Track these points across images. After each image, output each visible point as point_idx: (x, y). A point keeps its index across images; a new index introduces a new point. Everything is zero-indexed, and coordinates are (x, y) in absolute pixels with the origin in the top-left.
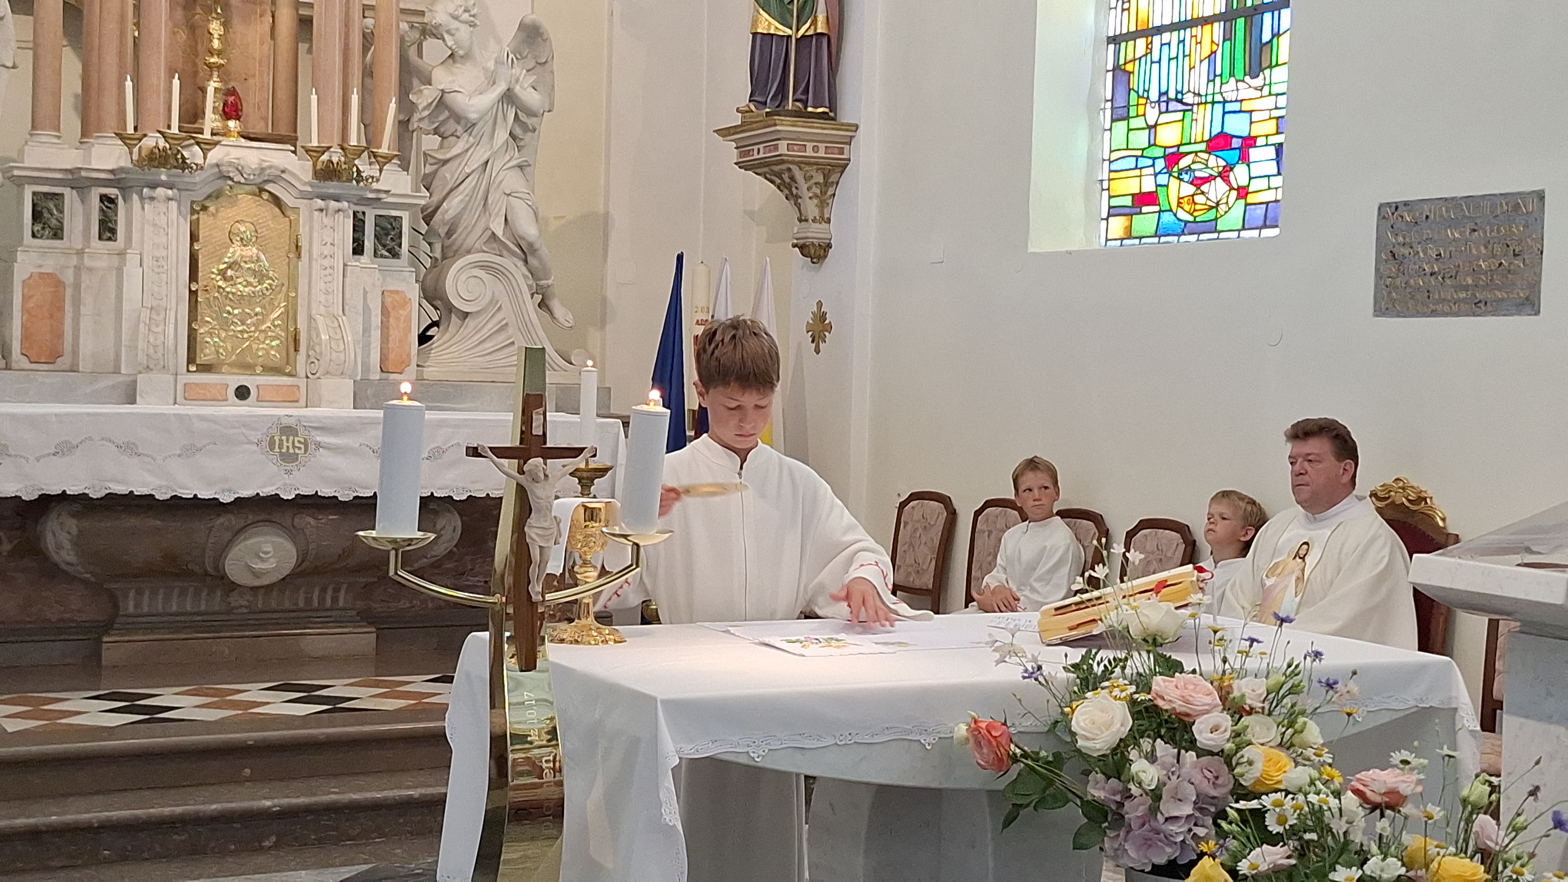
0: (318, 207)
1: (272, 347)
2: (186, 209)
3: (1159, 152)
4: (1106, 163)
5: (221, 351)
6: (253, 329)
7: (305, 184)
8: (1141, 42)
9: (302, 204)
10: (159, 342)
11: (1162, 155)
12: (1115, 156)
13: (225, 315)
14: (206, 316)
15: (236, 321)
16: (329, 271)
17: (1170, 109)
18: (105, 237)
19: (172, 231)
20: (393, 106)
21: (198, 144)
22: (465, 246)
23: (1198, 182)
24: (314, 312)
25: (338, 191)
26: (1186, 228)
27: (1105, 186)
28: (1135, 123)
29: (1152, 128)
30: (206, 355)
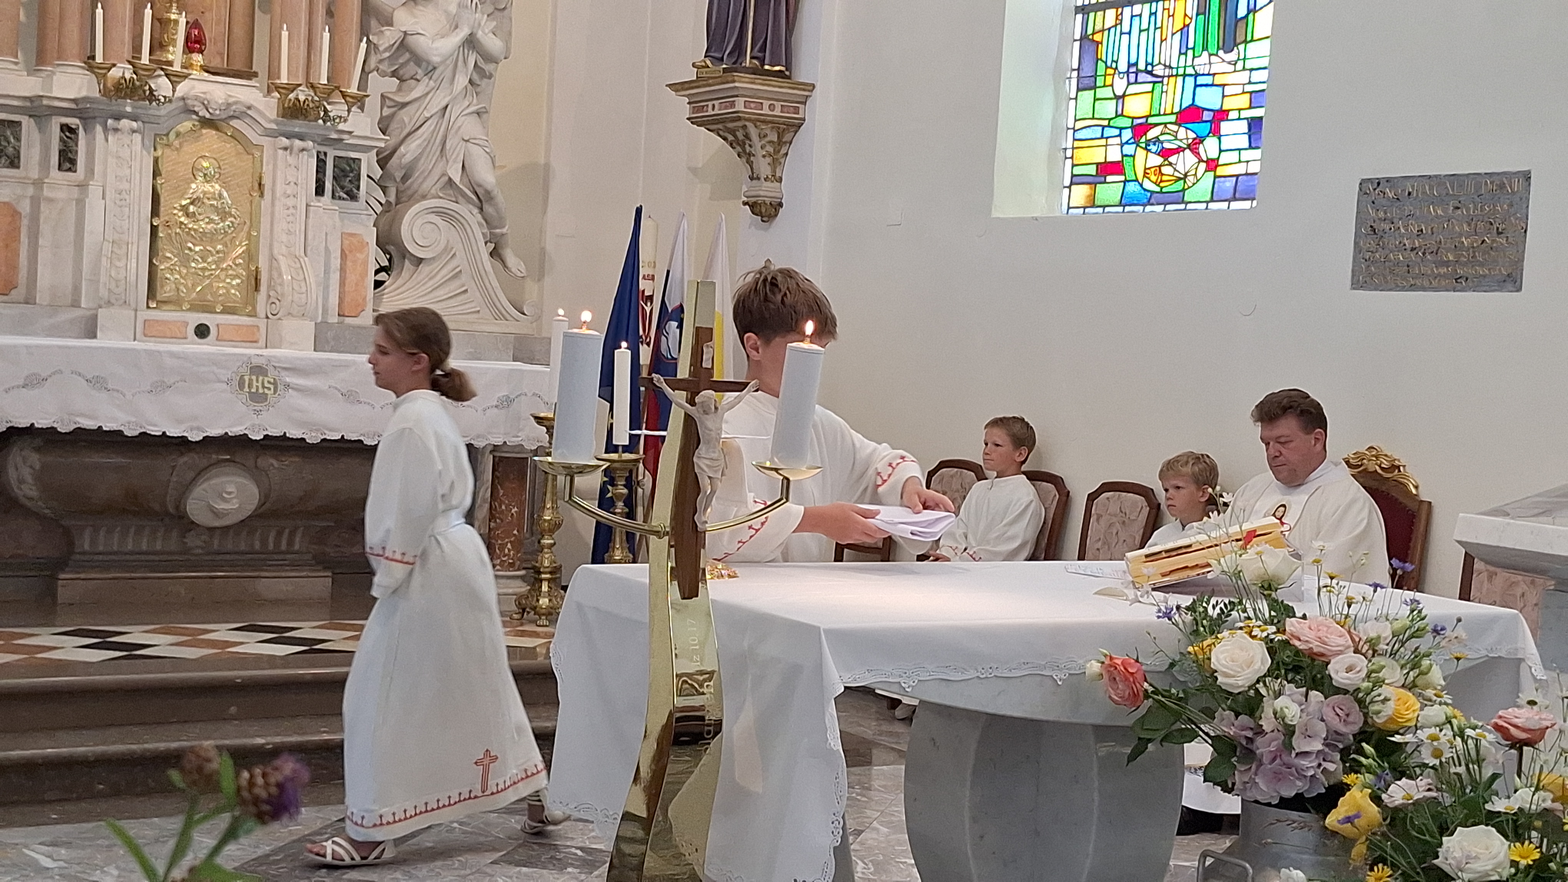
0: (283, 145)
1: (233, 286)
2: (149, 143)
3: (1127, 123)
4: (1071, 132)
5: (182, 288)
6: (213, 267)
7: (271, 121)
8: (1111, 14)
9: (266, 141)
10: (120, 277)
11: (1130, 125)
12: (1080, 125)
13: (186, 252)
14: (167, 251)
15: (197, 257)
16: (291, 211)
17: (1139, 80)
18: (65, 168)
19: (135, 166)
21: (167, 76)
22: (421, 192)
23: (1166, 154)
24: (275, 252)
25: (303, 130)
26: (1151, 199)
27: (1069, 154)
28: (1102, 92)
29: (1120, 98)
30: (166, 291)
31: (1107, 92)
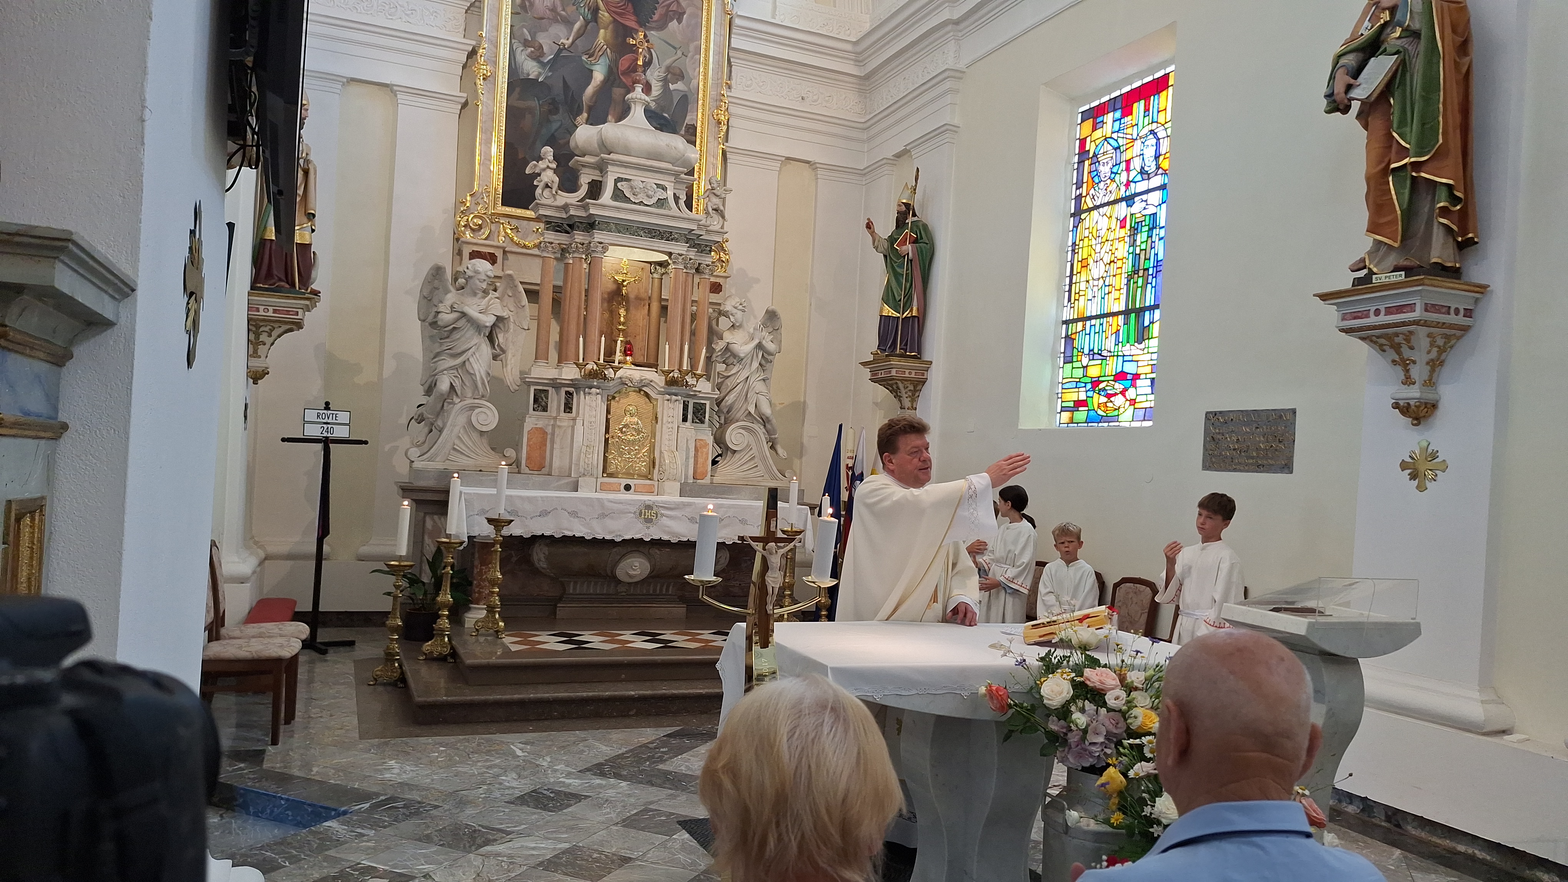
0: (667, 398)
1: (643, 465)
2: (605, 399)
3: (1089, 380)
4: (1060, 385)
5: (619, 467)
6: (634, 457)
7: (661, 387)
8: (1080, 324)
9: (659, 397)
10: (590, 463)
12: (1065, 381)
13: (622, 450)
14: (612, 449)
15: (626, 452)
16: (671, 429)
18: (567, 411)
19: (598, 409)
20: (704, 350)
21: (612, 368)
22: (735, 418)
23: (1109, 396)
25: (676, 391)
26: (1102, 419)
27: (1060, 396)
28: (1075, 365)
29: (1085, 367)
30: (611, 469)
31: (1078, 364)
